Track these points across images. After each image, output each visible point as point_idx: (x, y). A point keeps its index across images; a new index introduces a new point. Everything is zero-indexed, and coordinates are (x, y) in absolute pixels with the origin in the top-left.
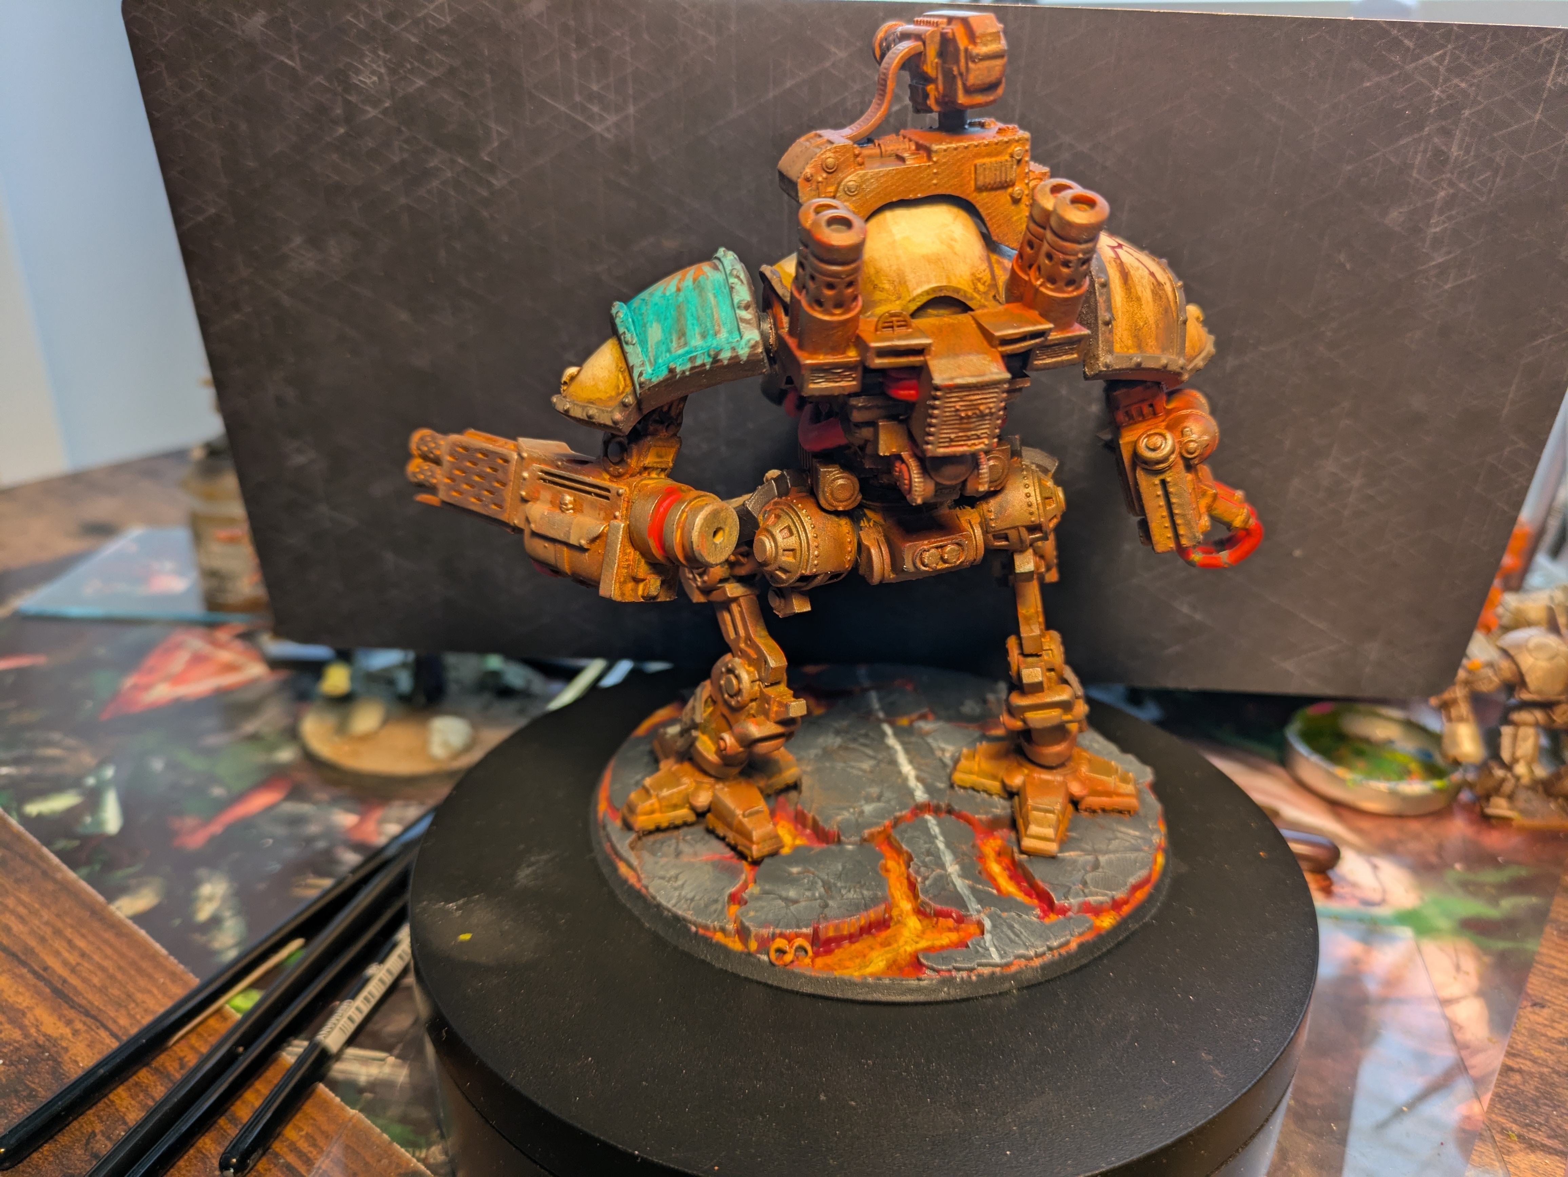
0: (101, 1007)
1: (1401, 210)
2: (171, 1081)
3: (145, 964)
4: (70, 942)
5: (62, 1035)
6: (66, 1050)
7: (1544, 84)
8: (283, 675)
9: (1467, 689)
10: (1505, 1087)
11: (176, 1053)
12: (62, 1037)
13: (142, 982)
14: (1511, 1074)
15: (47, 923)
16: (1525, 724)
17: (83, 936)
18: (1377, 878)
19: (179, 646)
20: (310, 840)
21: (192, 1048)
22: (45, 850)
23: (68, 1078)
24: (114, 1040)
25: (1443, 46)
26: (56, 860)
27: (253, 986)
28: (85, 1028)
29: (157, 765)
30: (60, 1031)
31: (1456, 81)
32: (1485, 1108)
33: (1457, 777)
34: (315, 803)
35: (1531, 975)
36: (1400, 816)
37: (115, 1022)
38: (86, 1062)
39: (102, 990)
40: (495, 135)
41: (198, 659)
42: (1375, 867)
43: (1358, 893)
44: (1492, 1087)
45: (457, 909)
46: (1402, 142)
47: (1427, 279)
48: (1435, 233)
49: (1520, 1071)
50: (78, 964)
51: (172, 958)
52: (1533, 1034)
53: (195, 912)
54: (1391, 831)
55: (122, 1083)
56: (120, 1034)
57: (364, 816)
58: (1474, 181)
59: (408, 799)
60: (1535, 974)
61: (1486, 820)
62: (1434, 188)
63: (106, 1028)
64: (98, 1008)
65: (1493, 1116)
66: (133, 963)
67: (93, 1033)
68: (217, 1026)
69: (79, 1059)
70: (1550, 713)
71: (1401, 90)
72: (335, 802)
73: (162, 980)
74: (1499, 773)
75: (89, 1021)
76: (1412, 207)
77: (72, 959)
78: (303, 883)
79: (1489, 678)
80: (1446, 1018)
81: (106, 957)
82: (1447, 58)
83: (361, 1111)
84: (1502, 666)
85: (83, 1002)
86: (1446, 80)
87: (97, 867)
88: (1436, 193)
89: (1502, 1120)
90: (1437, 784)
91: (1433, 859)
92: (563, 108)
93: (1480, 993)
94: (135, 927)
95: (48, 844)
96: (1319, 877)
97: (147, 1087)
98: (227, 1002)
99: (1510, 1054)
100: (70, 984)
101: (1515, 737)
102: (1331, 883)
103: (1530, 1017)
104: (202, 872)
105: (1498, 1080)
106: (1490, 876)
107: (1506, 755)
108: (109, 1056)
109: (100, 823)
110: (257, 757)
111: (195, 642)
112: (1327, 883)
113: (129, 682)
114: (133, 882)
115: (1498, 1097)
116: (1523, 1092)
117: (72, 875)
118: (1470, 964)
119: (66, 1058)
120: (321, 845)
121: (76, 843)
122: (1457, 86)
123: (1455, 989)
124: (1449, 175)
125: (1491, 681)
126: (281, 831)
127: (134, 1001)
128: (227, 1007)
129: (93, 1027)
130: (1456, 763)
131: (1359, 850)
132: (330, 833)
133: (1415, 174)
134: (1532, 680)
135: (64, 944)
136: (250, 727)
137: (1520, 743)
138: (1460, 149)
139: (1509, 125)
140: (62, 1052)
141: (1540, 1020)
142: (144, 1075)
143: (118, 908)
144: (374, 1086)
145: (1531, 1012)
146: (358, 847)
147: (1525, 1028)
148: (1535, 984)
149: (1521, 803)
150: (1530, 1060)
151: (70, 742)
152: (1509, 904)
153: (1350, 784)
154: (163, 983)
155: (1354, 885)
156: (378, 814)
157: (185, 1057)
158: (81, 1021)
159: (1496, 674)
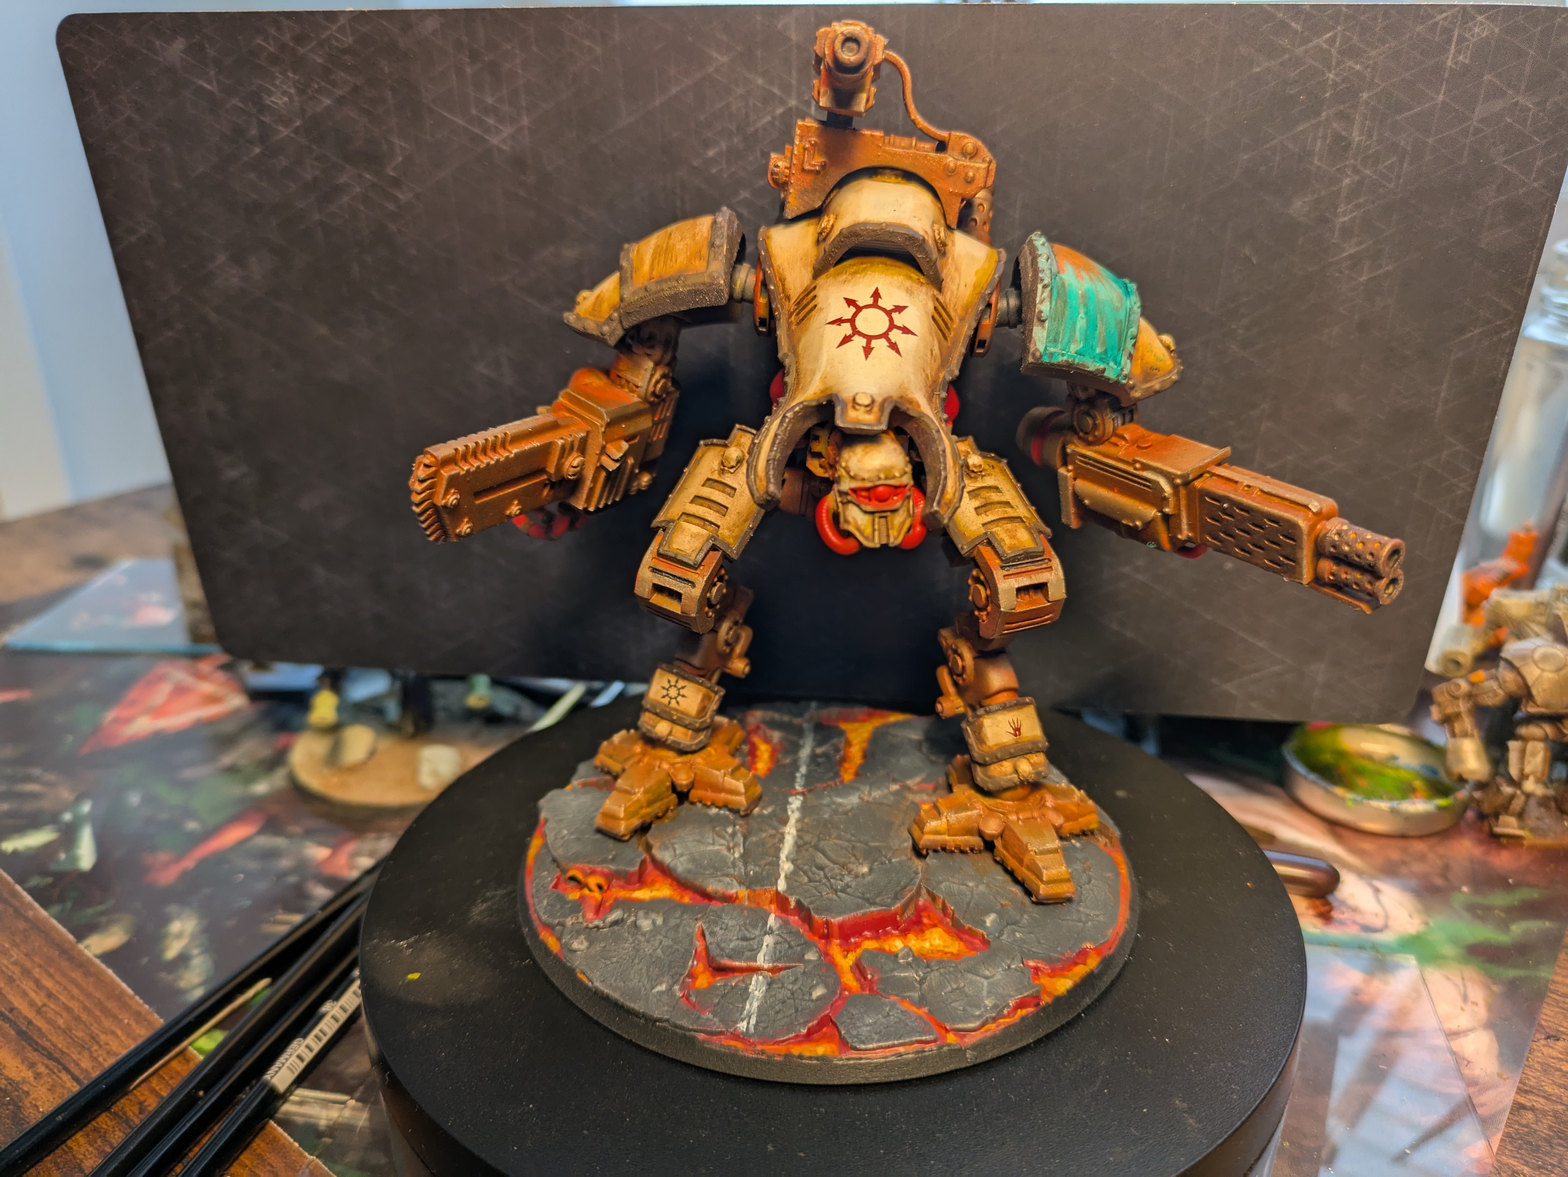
0: (64, 1050)
1: (1306, 200)
2: (130, 1127)
3: (111, 1005)
4: (37, 982)
5: (24, 1079)
6: (27, 1093)
7: (1445, 63)
8: (263, 705)
9: (1471, 703)
10: (1516, 1127)
11: (136, 1097)
12: (24, 1081)
13: (107, 1023)
14: (1523, 1112)
15: (16, 963)
16: (1535, 739)
17: (51, 976)
18: (1379, 901)
19: (161, 678)
20: (283, 875)
21: (153, 1091)
22: (18, 888)
23: (28, 1123)
24: (75, 1084)
25: (1333, 28)
26: (28, 898)
27: (218, 1026)
28: (47, 1071)
29: (134, 799)
30: (22, 1074)
31: (1350, 63)
32: (1495, 1150)
33: (1463, 794)
34: (290, 836)
35: (1545, 1005)
36: (1403, 837)
37: (77, 1065)
38: (46, 1107)
39: (66, 1032)
40: (398, 151)
41: (180, 691)
42: (1377, 891)
43: (1359, 918)
44: (1503, 1126)
45: (408, 947)
46: (1300, 128)
47: (1341, 272)
48: (1344, 223)
49: (1532, 1109)
50: (45, 1005)
51: (137, 998)
52: (1546, 1069)
53: (162, 951)
54: (1394, 852)
55: (81, 1129)
56: (81, 1077)
57: (336, 848)
58: (1380, 167)
59: (380, 831)
60: (1548, 1004)
61: (1495, 839)
62: (1338, 176)
63: (68, 1071)
64: (61, 1050)
65: (1504, 1158)
66: (99, 1004)
67: (54, 1077)
68: (179, 1068)
69: (39, 1103)
70: (1560, 725)
71: (1293, 75)
72: (309, 834)
73: (126, 1021)
74: (1507, 790)
75: (51, 1064)
76: (1316, 196)
77: (39, 999)
78: (272, 919)
79: (1494, 691)
80: (1453, 1053)
81: (73, 997)
82: (1338, 39)
83: (318, 1157)
84: (1507, 679)
85: (47, 1044)
86: (1338, 63)
87: (69, 905)
88: (1341, 181)
89: (1512, 1162)
90: (1442, 802)
91: (1439, 882)
92: (461, 122)
93: (1489, 1025)
94: (103, 966)
95: (20, 883)
96: (1318, 902)
97: (105, 1132)
98: (191, 1044)
99: (1520, 1091)
100: (35, 1026)
101: (1523, 752)
102: (1331, 909)
103: (1545, 1051)
104: (172, 909)
105: (1508, 1119)
106: (1499, 899)
107: (1514, 771)
108: (69, 1101)
109: (74, 859)
110: (234, 790)
111: (179, 674)
112: (1327, 908)
113: (110, 715)
114: (103, 919)
115: (1508, 1137)
116: (1536, 1131)
117: (44, 913)
118: (1477, 994)
119: (27, 1102)
120: (292, 879)
121: (49, 880)
122: (1351, 68)
123: (1462, 1021)
124: (1352, 161)
125: (1496, 694)
126: (253, 865)
127: (98, 1043)
128: (190, 1048)
129: (56, 1071)
130: (1461, 780)
131: (1360, 874)
132: (303, 867)
133: (1316, 162)
134: (1537, 692)
135: (32, 984)
136: (227, 760)
137: (1528, 757)
138: (1362, 133)
139: (1411, 109)
140: (23, 1096)
141: (1554, 1053)
142: (103, 1121)
143: (87, 947)
144: (334, 1129)
145: (1544, 1046)
146: (328, 881)
147: (1538, 1062)
148: (1548, 1014)
149: (1531, 822)
150: (1543, 1097)
151: (50, 777)
152: (1519, 929)
153: (1350, 804)
154: (128, 1024)
155: (1355, 910)
156: (351, 847)
157: (145, 1101)
158: (43, 1064)
159: (1500, 687)
